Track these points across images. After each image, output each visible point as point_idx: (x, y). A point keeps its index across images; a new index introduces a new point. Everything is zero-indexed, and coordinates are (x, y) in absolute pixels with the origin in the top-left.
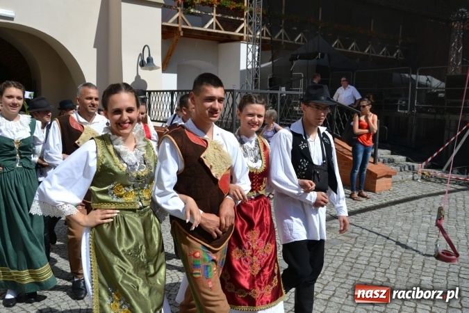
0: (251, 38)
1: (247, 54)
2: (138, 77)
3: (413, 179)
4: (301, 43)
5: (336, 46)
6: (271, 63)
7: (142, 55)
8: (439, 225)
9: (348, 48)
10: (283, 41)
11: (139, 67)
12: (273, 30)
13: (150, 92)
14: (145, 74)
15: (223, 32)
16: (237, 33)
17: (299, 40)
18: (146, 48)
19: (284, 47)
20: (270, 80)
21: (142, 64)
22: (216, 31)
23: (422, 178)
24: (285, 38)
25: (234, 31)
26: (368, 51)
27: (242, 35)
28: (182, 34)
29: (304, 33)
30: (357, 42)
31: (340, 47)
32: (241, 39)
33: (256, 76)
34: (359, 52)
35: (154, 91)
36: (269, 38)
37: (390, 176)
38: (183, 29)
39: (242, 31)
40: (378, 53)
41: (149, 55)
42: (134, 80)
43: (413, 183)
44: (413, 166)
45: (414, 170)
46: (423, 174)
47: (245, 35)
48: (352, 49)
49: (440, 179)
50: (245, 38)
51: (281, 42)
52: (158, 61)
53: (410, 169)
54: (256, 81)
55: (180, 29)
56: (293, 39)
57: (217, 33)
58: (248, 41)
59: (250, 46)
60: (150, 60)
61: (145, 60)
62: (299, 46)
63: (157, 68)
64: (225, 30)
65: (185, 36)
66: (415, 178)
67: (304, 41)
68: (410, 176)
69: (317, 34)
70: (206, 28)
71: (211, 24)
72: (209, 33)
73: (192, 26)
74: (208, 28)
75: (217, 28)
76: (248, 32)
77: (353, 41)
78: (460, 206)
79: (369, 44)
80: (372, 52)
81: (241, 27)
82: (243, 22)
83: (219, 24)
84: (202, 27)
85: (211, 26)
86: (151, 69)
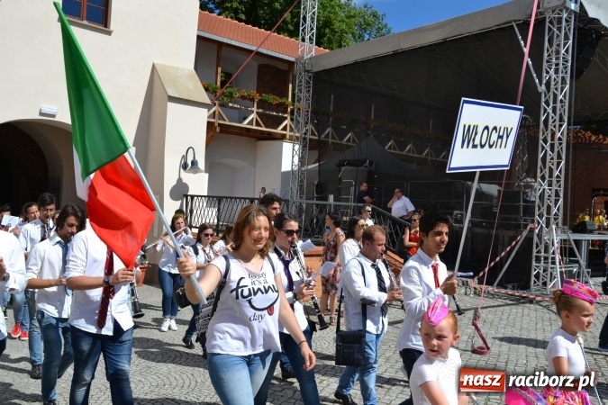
0: (297, 138)
1: (293, 157)
2: (180, 180)
3: (466, 294)
4: (351, 144)
5: (390, 148)
6: (317, 164)
7: (185, 157)
8: (474, 324)
9: (403, 150)
10: (330, 140)
11: (182, 170)
12: (320, 128)
13: (193, 197)
14: (187, 178)
15: (264, 129)
16: (279, 130)
17: (349, 140)
18: (191, 151)
19: (332, 148)
20: (317, 185)
21: (185, 166)
22: (256, 128)
23: (475, 293)
24: (333, 138)
25: (276, 128)
26: (427, 154)
27: (285, 132)
28: (218, 130)
29: (354, 133)
30: (414, 144)
31: (395, 149)
32: (283, 137)
33: (302, 181)
34: (417, 156)
35: (198, 196)
36: (316, 138)
38: (219, 125)
39: (285, 129)
40: (438, 156)
41: (194, 158)
42: (175, 183)
43: (466, 298)
44: (467, 282)
45: (467, 285)
46: (475, 288)
47: (288, 133)
48: (409, 151)
49: (492, 295)
50: (288, 137)
51: (328, 142)
52: (201, 164)
53: (463, 284)
54: (301, 186)
55: (216, 125)
56: (341, 139)
57: (257, 130)
58: (291, 139)
59: (297, 147)
60: (194, 163)
61: (189, 162)
62: (349, 147)
63: (201, 171)
64: (266, 127)
65: (221, 131)
66: (468, 293)
67: (354, 141)
68: (463, 291)
69: (369, 135)
70: (245, 124)
71: (251, 120)
72: (248, 130)
73: (230, 121)
74: (248, 124)
75: (258, 124)
76: (291, 130)
77: (409, 143)
78: (505, 317)
79: (427, 146)
80: (432, 156)
81: (284, 124)
82: (286, 118)
83: (259, 120)
84: (241, 122)
85: (251, 123)
86: (195, 172)
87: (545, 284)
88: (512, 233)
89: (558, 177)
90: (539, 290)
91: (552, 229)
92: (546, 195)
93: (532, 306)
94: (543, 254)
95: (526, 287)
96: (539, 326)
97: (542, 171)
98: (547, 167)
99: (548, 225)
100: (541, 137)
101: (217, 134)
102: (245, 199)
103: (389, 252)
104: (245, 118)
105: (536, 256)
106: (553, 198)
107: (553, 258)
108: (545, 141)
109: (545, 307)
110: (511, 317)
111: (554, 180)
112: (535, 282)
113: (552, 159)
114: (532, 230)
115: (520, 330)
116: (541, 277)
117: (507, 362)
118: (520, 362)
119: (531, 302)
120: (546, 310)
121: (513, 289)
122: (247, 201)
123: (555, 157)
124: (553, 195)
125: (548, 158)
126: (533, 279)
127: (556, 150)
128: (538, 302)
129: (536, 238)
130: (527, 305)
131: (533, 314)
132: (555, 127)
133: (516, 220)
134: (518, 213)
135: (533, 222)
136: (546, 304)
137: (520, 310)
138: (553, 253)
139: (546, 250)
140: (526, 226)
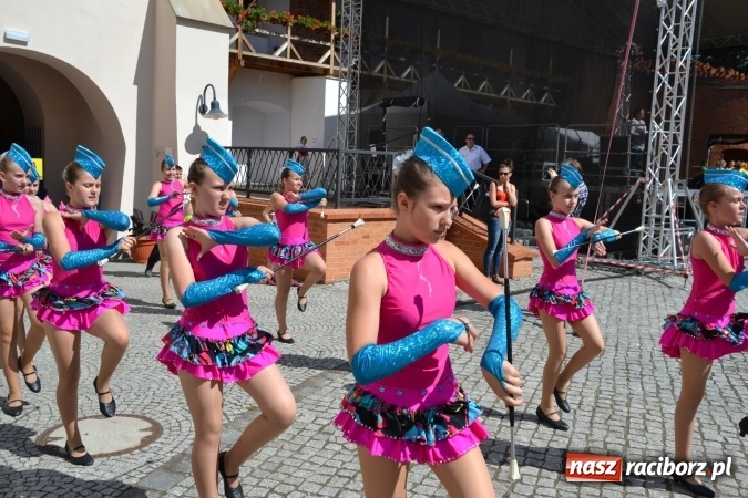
0: (345, 73)
1: (340, 97)
2: (197, 128)
4: (411, 81)
5: (460, 86)
7: (202, 98)
9: (476, 88)
10: (385, 76)
11: (199, 114)
14: (206, 124)
15: (300, 62)
16: (320, 64)
17: (408, 76)
18: (210, 88)
19: (387, 86)
21: (203, 110)
22: (291, 61)
24: (389, 73)
25: (316, 60)
26: (506, 94)
27: (327, 66)
28: (242, 63)
29: (416, 66)
30: (489, 81)
31: (466, 87)
32: (325, 73)
33: (351, 128)
34: (493, 95)
37: (530, 259)
38: (244, 57)
39: (327, 61)
40: (520, 96)
41: (215, 98)
42: (191, 131)
47: (332, 67)
48: (483, 90)
50: (331, 72)
51: (382, 78)
52: (224, 107)
54: (351, 135)
55: (240, 57)
56: (399, 74)
57: (293, 64)
58: (337, 75)
59: (344, 85)
60: (215, 105)
61: (208, 105)
62: (409, 85)
63: (223, 116)
64: (304, 60)
65: (247, 66)
67: (415, 77)
69: (434, 68)
70: (277, 56)
71: (284, 51)
72: (281, 63)
73: (258, 52)
74: (280, 56)
75: (293, 56)
76: (336, 63)
77: (484, 79)
78: (609, 292)
79: (507, 83)
80: (511, 95)
81: (326, 56)
82: (329, 48)
83: (294, 50)
84: (271, 54)
85: (284, 54)
86: (217, 117)
87: (655, 252)
88: (616, 189)
89: (677, 118)
90: (648, 259)
91: (667, 183)
92: (662, 141)
93: (639, 278)
94: (654, 214)
95: (633, 255)
96: (651, 302)
97: (657, 111)
98: (664, 106)
99: (662, 178)
100: (658, 67)
101: (241, 67)
102: (282, 150)
103: (464, 215)
104: (276, 49)
105: (647, 218)
106: (670, 145)
107: (668, 220)
108: (663, 71)
109: (655, 279)
110: (616, 292)
111: (672, 122)
112: (644, 249)
113: (671, 94)
114: (642, 186)
115: (629, 308)
116: (650, 244)
117: (616, 347)
118: (632, 345)
119: (638, 273)
120: (657, 283)
121: (617, 257)
122: (285, 152)
123: (675, 93)
124: (670, 141)
125: (666, 93)
126: (642, 245)
127: (676, 83)
128: (647, 274)
129: (646, 195)
130: (634, 277)
131: (642, 288)
132: (676, 53)
133: (621, 173)
134: (624, 164)
135: (643, 175)
136: (656, 275)
137: (626, 284)
138: (668, 213)
139: (659, 210)
140: (633, 181)
